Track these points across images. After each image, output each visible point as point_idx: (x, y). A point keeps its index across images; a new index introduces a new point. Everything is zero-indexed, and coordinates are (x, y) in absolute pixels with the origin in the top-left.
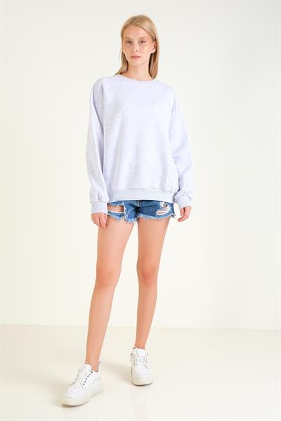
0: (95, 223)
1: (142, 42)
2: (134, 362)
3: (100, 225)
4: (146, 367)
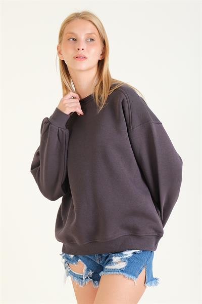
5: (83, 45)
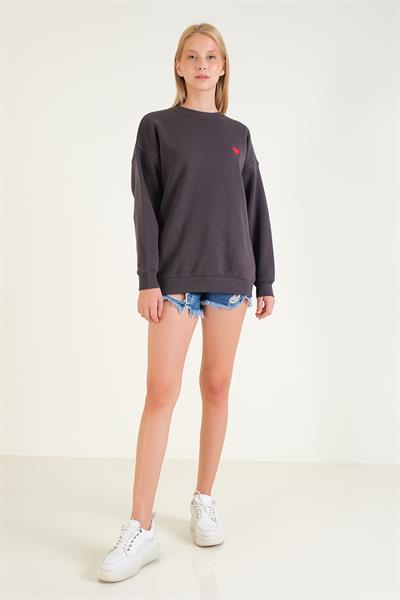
0: (143, 316)
1: (211, 57)
2: (196, 513)
3: (151, 318)
4: (214, 520)
5: (205, 64)
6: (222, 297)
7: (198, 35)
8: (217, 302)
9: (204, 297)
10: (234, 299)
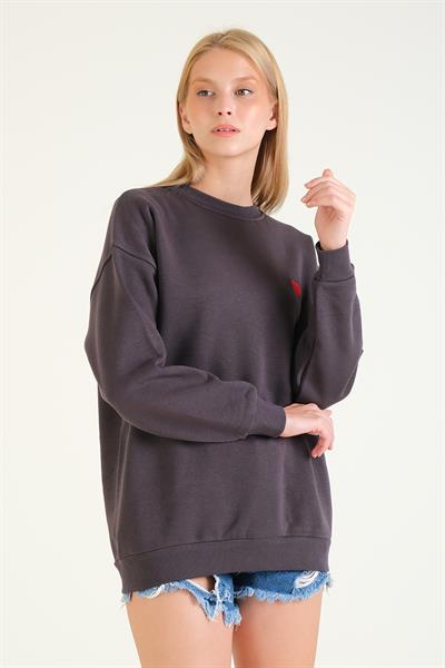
6: (279, 577)
7: (216, 51)
8: (268, 589)
9: (241, 580)
10: (304, 580)
